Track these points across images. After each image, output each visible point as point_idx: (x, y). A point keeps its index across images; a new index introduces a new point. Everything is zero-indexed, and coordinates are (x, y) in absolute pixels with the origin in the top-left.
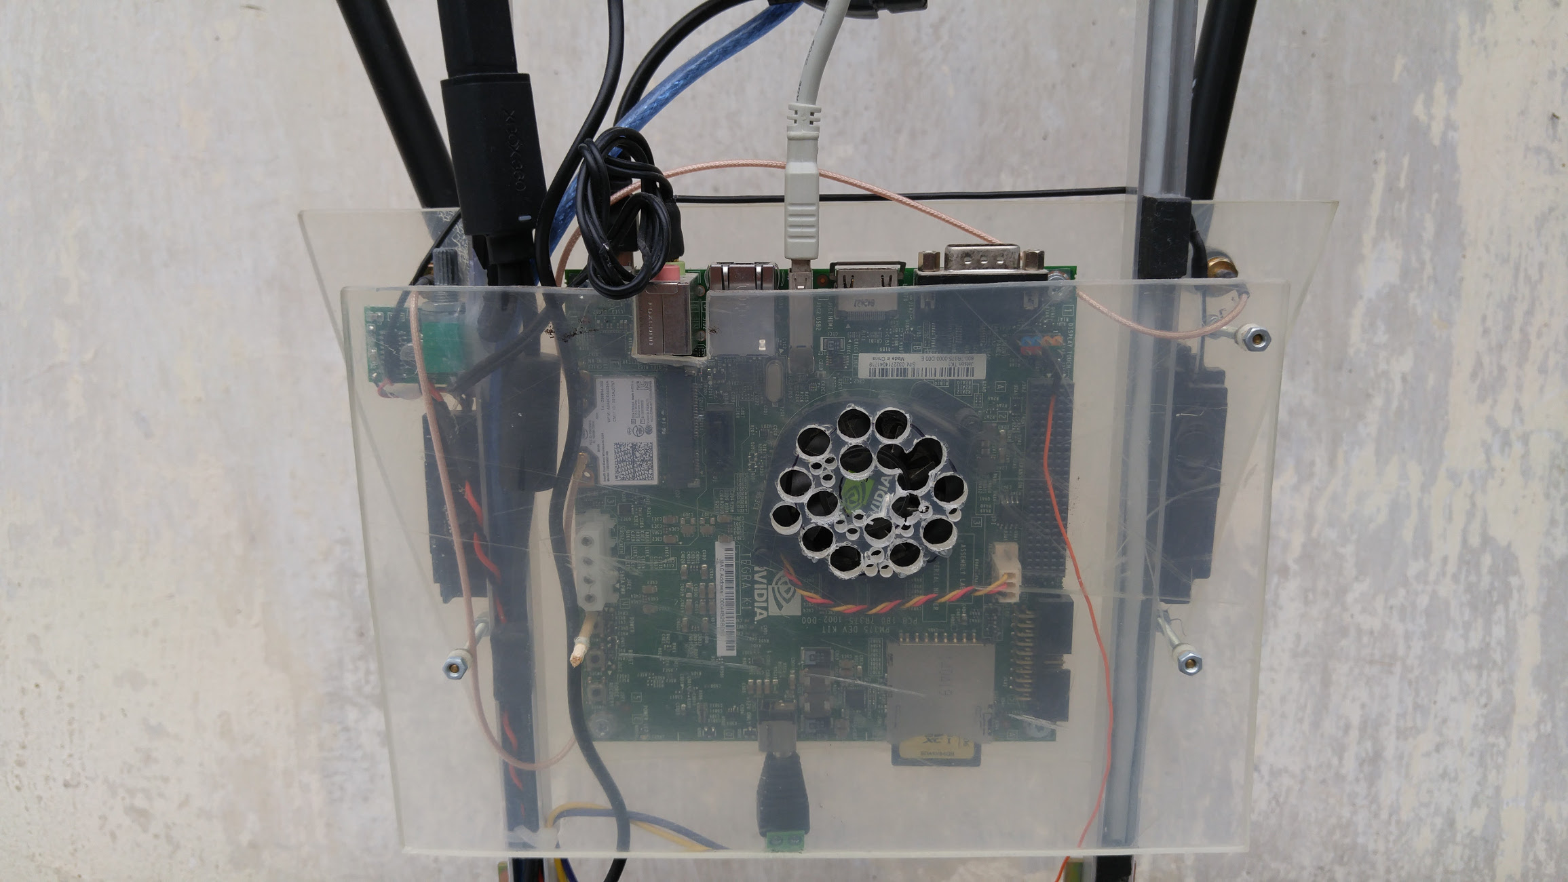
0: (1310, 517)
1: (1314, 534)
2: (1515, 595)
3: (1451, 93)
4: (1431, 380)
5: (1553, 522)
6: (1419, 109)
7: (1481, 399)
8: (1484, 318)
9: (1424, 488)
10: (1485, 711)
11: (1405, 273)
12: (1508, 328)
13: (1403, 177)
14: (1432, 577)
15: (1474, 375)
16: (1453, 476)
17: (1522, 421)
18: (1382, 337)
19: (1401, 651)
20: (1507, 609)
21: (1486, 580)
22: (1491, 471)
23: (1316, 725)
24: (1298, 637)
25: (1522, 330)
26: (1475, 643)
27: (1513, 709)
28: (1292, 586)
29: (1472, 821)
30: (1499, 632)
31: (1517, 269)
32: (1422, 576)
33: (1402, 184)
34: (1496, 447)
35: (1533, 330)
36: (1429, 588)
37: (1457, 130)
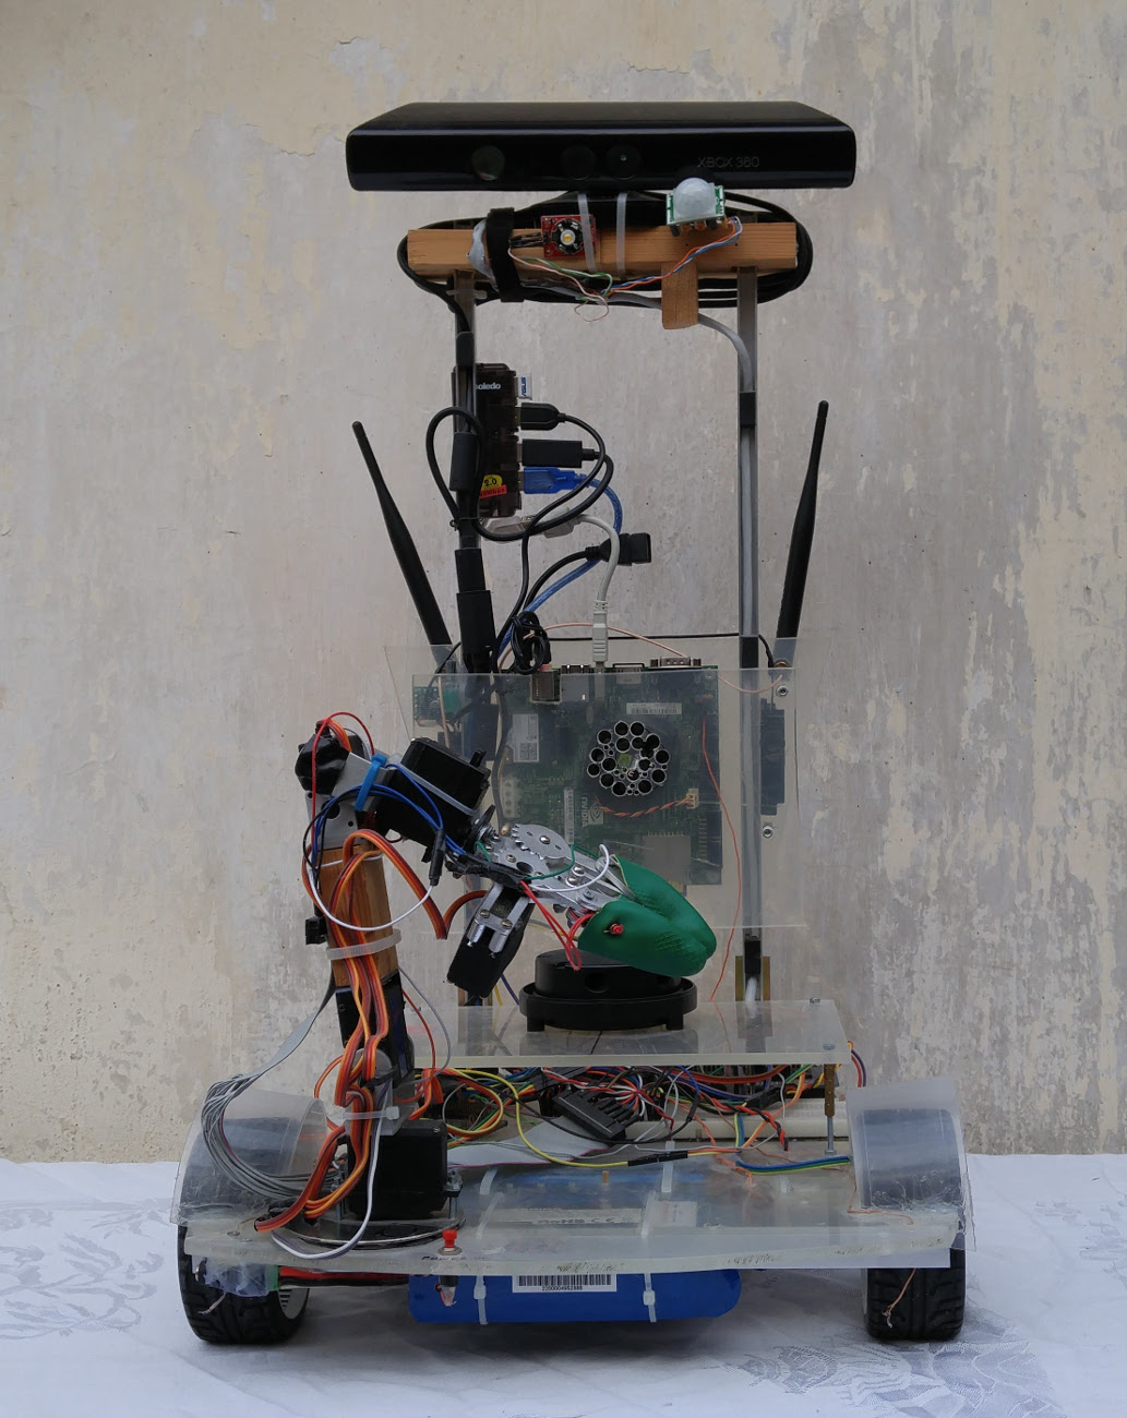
0: (942, 860)
1: (946, 874)
2: (1094, 918)
3: (1017, 574)
4: (1021, 764)
5: (1114, 864)
7: (1056, 778)
8: (1053, 721)
9: (1021, 841)
10: (1079, 1004)
11: (996, 692)
12: (1070, 729)
13: (989, 628)
14: (1033, 906)
15: (1049, 762)
16: (1041, 831)
17: (1086, 794)
18: (983, 735)
19: (1015, 961)
20: (1088, 929)
21: (1072, 906)
22: (1068, 827)
23: (958, 1014)
24: (940, 948)
25: (1079, 730)
26: (1068, 953)
27: (1100, 1002)
28: (933, 910)
29: (1077, 1088)
30: (1084, 945)
31: (1073, 689)
32: (1026, 905)
33: (989, 633)
34: (1069, 812)
35: (1087, 731)
36: (1031, 913)
37: (1022, 597)
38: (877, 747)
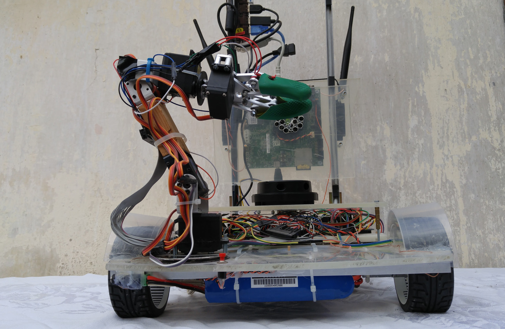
0: (405, 176)
1: (406, 180)
2: (456, 193)
3: (423, 86)
4: (428, 145)
5: (461, 176)
6: (417, 89)
7: (440, 149)
8: (438, 131)
9: (430, 169)
11: (419, 122)
14: (436, 190)
15: (438, 143)
16: (437, 166)
17: (450, 153)
18: (416, 136)
20: (454, 196)
21: (448, 189)
22: (445, 164)
24: (406, 204)
25: (446, 133)
26: (448, 205)
27: (460, 221)
28: (403, 192)
30: (453, 202)
31: (443, 120)
32: (433, 189)
33: (415, 104)
34: (445, 159)
35: (449, 133)
36: (435, 192)
37: (425, 93)
38: (381, 141)
